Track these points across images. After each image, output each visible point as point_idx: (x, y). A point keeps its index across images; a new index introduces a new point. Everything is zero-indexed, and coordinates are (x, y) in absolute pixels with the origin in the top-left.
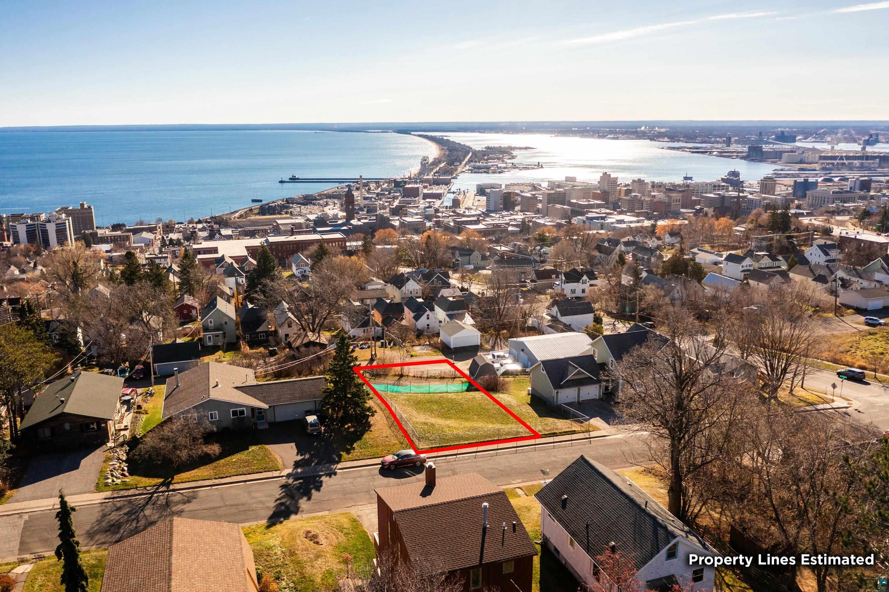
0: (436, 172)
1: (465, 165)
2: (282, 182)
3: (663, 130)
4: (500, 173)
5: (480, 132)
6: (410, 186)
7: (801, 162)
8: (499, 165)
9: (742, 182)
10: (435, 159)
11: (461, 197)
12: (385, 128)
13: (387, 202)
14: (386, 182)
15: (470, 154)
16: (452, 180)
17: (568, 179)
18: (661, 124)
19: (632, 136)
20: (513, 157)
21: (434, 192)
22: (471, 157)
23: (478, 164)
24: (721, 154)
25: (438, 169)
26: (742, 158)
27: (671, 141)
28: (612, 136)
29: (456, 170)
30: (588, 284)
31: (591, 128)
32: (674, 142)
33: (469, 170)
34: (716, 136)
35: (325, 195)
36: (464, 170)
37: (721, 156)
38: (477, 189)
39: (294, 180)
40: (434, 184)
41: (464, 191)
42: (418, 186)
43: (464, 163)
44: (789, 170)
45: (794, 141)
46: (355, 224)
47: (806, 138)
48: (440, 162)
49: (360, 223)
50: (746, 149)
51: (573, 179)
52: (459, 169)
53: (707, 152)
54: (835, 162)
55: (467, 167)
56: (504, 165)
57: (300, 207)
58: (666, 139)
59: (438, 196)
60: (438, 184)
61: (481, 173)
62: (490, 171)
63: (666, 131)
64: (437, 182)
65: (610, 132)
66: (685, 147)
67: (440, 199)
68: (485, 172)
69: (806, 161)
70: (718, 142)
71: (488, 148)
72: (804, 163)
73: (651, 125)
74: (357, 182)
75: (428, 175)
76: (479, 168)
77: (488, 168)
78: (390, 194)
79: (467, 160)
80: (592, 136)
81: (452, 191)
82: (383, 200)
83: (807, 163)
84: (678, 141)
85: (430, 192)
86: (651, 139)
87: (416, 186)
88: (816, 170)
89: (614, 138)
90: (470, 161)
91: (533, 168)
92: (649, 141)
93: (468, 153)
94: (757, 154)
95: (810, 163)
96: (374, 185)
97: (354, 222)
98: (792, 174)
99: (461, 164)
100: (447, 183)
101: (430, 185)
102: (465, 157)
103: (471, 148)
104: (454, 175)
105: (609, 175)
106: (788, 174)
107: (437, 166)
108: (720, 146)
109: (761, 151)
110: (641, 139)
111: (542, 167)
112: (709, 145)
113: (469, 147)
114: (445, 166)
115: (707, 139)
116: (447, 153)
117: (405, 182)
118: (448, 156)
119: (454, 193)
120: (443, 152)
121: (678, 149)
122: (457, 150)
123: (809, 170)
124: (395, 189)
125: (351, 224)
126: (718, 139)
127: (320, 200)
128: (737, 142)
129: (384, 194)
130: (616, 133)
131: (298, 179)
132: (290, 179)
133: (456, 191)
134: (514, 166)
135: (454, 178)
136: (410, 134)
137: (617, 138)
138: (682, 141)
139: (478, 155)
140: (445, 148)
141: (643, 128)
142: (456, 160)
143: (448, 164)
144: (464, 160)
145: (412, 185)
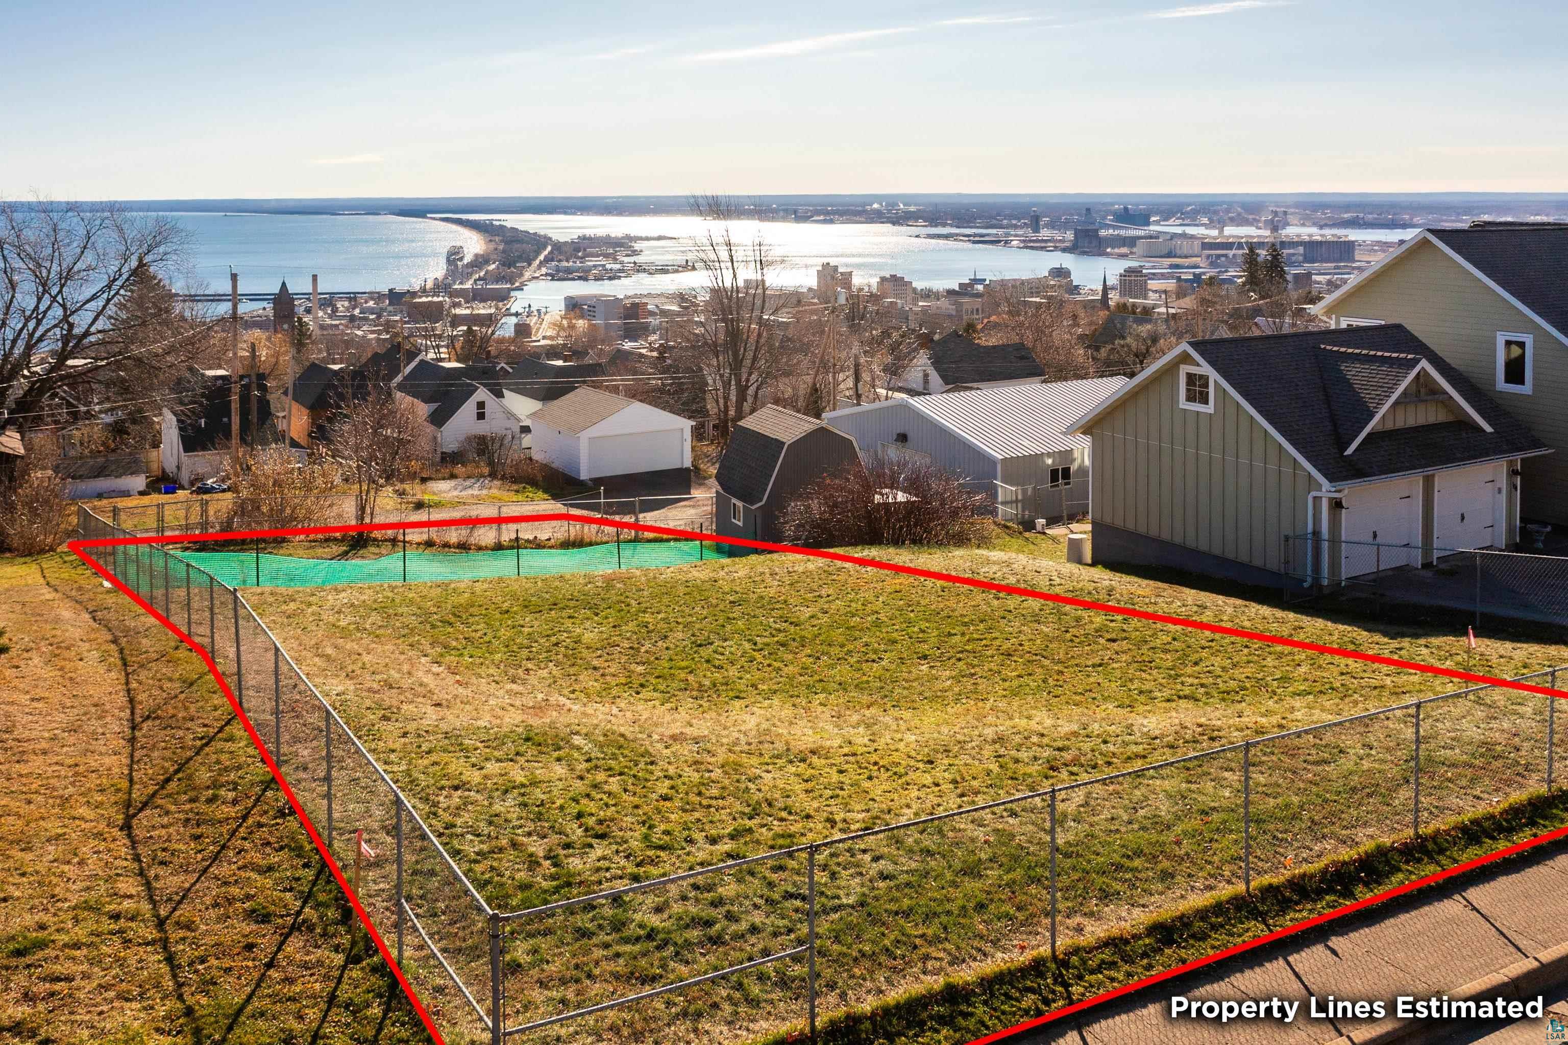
0: (480, 279)
1: (539, 267)
3: (913, 208)
4: (610, 279)
5: (565, 213)
6: (424, 299)
7: (1169, 255)
8: (608, 266)
9: (1077, 287)
10: (476, 256)
11: (533, 321)
12: (373, 208)
13: (372, 332)
14: (372, 299)
15: (549, 248)
16: (513, 294)
17: (749, 284)
18: (908, 199)
19: (858, 218)
20: (635, 253)
21: (475, 312)
22: (551, 253)
23: (565, 264)
24: (1028, 245)
25: (482, 274)
26: (1064, 250)
27: (931, 226)
28: (822, 218)
29: (521, 275)
31: (778, 205)
32: (936, 226)
33: (546, 275)
34: (1011, 217)
36: (537, 275)
37: (1027, 247)
38: (567, 306)
40: (474, 299)
41: (539, 311)
42: (441, 299)
43: (536, 263)
44: (1153, 267)
45: (1148, 224)
47: (1166, 220)
48: (487, 262)
50: (1070, 235)
52: (527, 274)
53: (1000, 241)
54: (1231, 253)
55: (544, 270)
56: (618, 266)
58: (921, 222)
60: (483, 300)
61: (573, 279)
62: (591, 277)
63: (920, 210)
64: (480, 297)
65: (817, 213)
66: (957, 235)
68: (580, 278)
69: (1179, 252)
70: (1015, 227)
71: (584, 238)
72: (1175, 257)
73: (891, 201)
75: (461, 283)
76: (568, 271)
77: (587, 271)
78: (381, 316)
79: (542, 257)
80: (784, 219)
81: (513, 311)
83: (1180, 257)
84: (944, 225)
85: (468, 312)
86: (894, 224)
87: (435, 299)
88: (1199, 267)
89: (825, 222)
90: (548, 260)
91: (677, 271)
92: (890, 225)
93: (545, 248)
94: (1090, 243)
95: (1186, 257)
96: (346, 303)
98: (1162, 274)
99: (530, 265)
100: (504, 297)
101: (468, 302)
102: (538, 253)
103: (550, 239)
104: (517, 284)
105: (835, 268)
106: (1154, 274)
107: (481, 269)
108: (1020, 232)
109: (1097, 236)
110: (875, 222)
111: (694, 268)
112: (1000, 232)
113: (545, 237)
114: (498, 268)
115: (994, 222)
116: (501, 247)
117: (414, 294)
118: (504, 251)
119: (517, 314)
120: (492, 246)
121: (946, 237)
122: (520, 241)
123: (1188, 267)
124: (391, 308)
126: (1014, 222)
128: (1051, 225)
129: (366, 319)
130: (828, 213)
134: (639, 269)
135: (519, 289)
136: (424, 217)
137: (831, 222)
138: (951, 226)
139: (564, 249)
140: (497, 239)
141: (876, 206)
142: (520, 258)
143: (504, 265)
144: (535, 259)
145: (430, 299)
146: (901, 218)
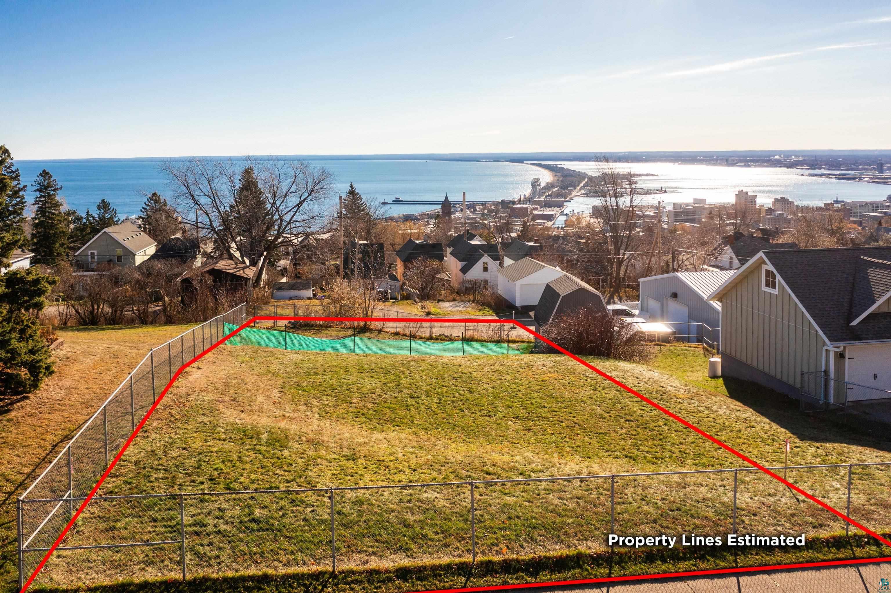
0: (548, 196)
1: (580, 190)
2: (385, 203)
3: (800, 159)
6: (519, 206)
8: (618, 190)
10: (547, 183)
12: (496, 158)
14: (494, 205)
15: (586, 180)
16: (565, 204)
17: (696, 201)
18: (798, 153)
19: (765, 164)
20: (633, 183)
21: (545, 213)
22: (586, 183)
23: (594, 188)
24: (874, 181)
25: (550, 193)
27: (811, 169)
28: (743, 164)
29: (570, 194)
31: (718, 157)
32: (815, 169)
33: (584, 194)
34: (865, 163)
35: (427, 215)
36: (578, 194)
38: (593, 211)
39: (397, 202)
40: (545, 206)
41: (578, 213)
42: (527, 206)
43: (579, 188)
48: (553, 187)
51: (703, 201)
52: (574, 194)
53: (856, 178)
55: (583, 191)
56: (622, 190)
58: (805, 167)
59: (550, 217)
60: (550, 207)
61: (598, 197)
62: (606, 196)
63: (804, 160)
64: (548, 205)
65: (741, 161)
66: (829, 174)
67: (551, 221)
68: (601, 196)
70: (867, 170)
71: (605, 174)
73: (787, 154)
74: (461, 204)
75: (539, 198)
76: (595, 192)
77: (605, 192)
79: (582, 185)
80: (720, 164)
81: (565, 213)
84: (820, 168)
85: (541, 213)
86: (788, 167)
87: (525, 206)
89: (745, 166)
90: (584, 186)
91: (656, 193)
92: (785, 168)
93: (584, 180)
96: (481, 207)
99: (575, 189)
100: (560, 205)
101: (541, 208)
102: (580, 182)
103: (587, 175)
104: (568, 199)
105: (747, 193)
107: (549, 190)
108: (870, 173)
110: (776, 166)
111: (665, 192)
112: (857, 172)
113: (584, 174)
114: (558, 190)
115: (854, 166)
116: (561, 179)
117: (514, 203)
118: (562, 181)
119: (567, 215)
120: (556, 178)
121: (821, 175)
122: (571, 176)
124: (503, 209)
126: (867, 167)
129: (490, 214)
130: (747, 161)
131: (402, 201)
132: (393, 201)
133: (569, 213)
134: (634, 192)
135: (569, 201)
136: (523, 163)
137: (749, 166)
138: (825, 169)
139: (594, 180)
140: (559, 174)
141: (777, 157)
142: (570, 185)
143: (562, 188)
144: (578, 185)
145: (521, 206)
146: (793, 164)
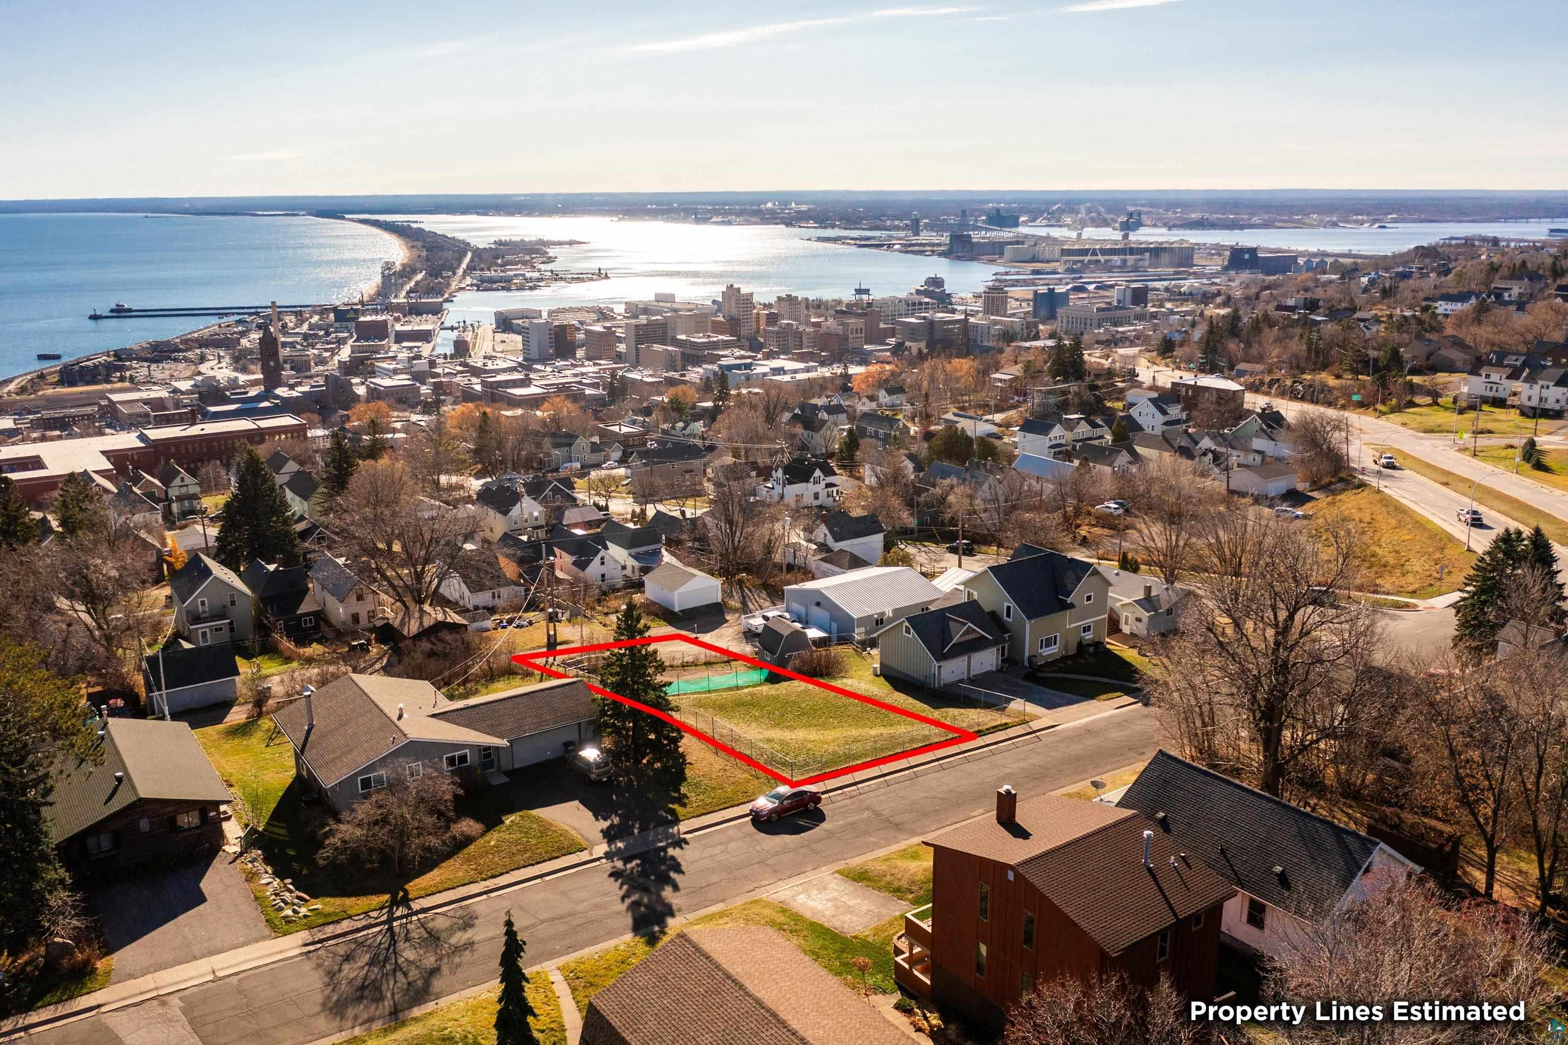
0: (411, 291)
1: (464, 277)
2: (95, 317)
3: (804, 208)
4: (531, 288)
5: (478, 214)
6: (369, 318)
7: (1033, 260)
8: (528, 275)
9: (949, 295)
10: (403, 265)
11: (468, 337)
12: (292, 208)
13: (326, 350)
14: (315, 313)
15: (469, 255)
16: (445, 305)
17: (660, 298)
18: (799, 197)
19: (753, 219)
20: (550, 260)
21: (416, 328)
22: (472, 261)
23: (487, 274)
24: (908, 249)
25: (412, 284)
26: (940, 255)
27: (821, 227)
28: (720, 219)
29: (448, 285)
30: (823, 484)
31: (679, 205)
32: (826, 228)
33: (472, 285)
34: (894, 217)
35: (197, 340)
36: (463, 286)
37: (907, 252)
38: (496, 320)
39: (120, 312)
40: (410, 313)
41: (472, 325)
42: (384, 317)
43: (460, 272)
44: (1018, 273)
45: (1017, 225)
46: (285, 395)
47: (1033, 220)
48: (414, 271)
49: (295, 394)
50: (945, 238)
51: (670, 298)
52: (454, 285)
53: (883, 245)
54: (1087, 259)
55: (468, 280)
56: (536, 275)
57: (149, 367)
58: (812, 223)
59: (426, 336)
60: (419, 314)
61: (497, 290)
62: (513, 287)
63: (809, 210)
64: (415, 310)
65: (717, 212)
66: (846, 238)
67: (429, 342)
68: (503, 288)
69: (1041, 257)
70: (897, 228)
71: (499, 243)
72: (1038, 261)
73: (784, 199)
74: (257, 314)
75: (396, 297)
76: (492, 281)
77: (508, 280)
78: (328, 334)
79: (464, 265)
80: (685, 220)
82: (318, 346)
83: (1042, 262)
84: (833, 226)
85: (407, 328)
86: (787, 225)
87: (380, 318)
88: (1057, 273)
89: (723, 223)
90: (471, 268)
91: (591, 279)
92: (783, 226)
93: (465, 255)
94: (963, 247)
95: (1048, 262)
96: (293, 318)
97: (282, 392)
98: (1024, 280)
99: (454, 274)
100: (436, 310)
101: (405, 316)
102: (460, 260)
103: (468, 244)
104: (446, 296)
105: (739, 290)
106: (1017, 281)
107: (410, 279)
108: (902, 234)
109: (970, 242)
110: (770, 223)
111: (607, 277)
112: (884, 233)
113: (464, 242)
114: (425, 278)
115: (879, 222)
116: (424, 254)
117: (356, 312)
118: (428, 259)
119: (452, 328)
120: (415, 253)
121: (835, 240)
122: (442, 248)
123: (1048, 273)
124: (337, 325)
125: (277, 397)
126: (897, 223)
127: (186, 350)
128: (930, 227)
129: (316, 335)
130: (725, 213)
131: (130, 310)
132: (112, 311)
133: (456, 325)
134: (556, 277)
135: (447, 301)
136: (343, 218)
137: (729, 223)
138: (840, 228)
139: (485, 256)
140: (419, 244)
141: (769, 205)
142: (444, 267)
143: (431, 275)
144: (459, 266)
145: (374, 318)
146: (793, 218)
